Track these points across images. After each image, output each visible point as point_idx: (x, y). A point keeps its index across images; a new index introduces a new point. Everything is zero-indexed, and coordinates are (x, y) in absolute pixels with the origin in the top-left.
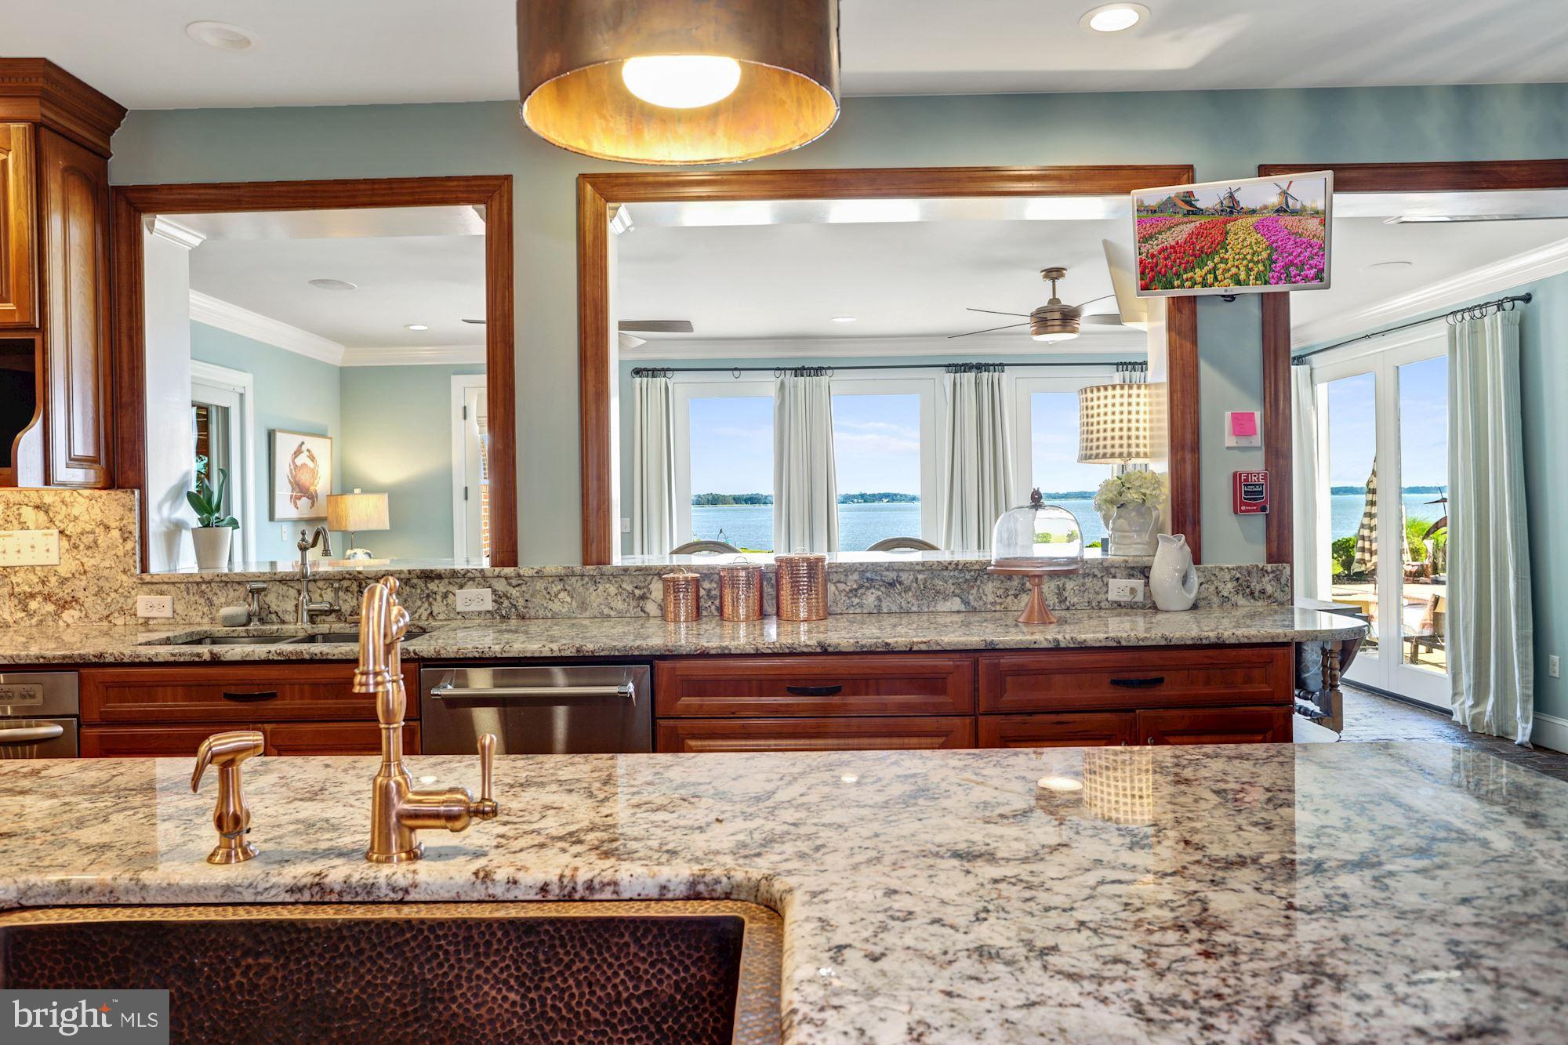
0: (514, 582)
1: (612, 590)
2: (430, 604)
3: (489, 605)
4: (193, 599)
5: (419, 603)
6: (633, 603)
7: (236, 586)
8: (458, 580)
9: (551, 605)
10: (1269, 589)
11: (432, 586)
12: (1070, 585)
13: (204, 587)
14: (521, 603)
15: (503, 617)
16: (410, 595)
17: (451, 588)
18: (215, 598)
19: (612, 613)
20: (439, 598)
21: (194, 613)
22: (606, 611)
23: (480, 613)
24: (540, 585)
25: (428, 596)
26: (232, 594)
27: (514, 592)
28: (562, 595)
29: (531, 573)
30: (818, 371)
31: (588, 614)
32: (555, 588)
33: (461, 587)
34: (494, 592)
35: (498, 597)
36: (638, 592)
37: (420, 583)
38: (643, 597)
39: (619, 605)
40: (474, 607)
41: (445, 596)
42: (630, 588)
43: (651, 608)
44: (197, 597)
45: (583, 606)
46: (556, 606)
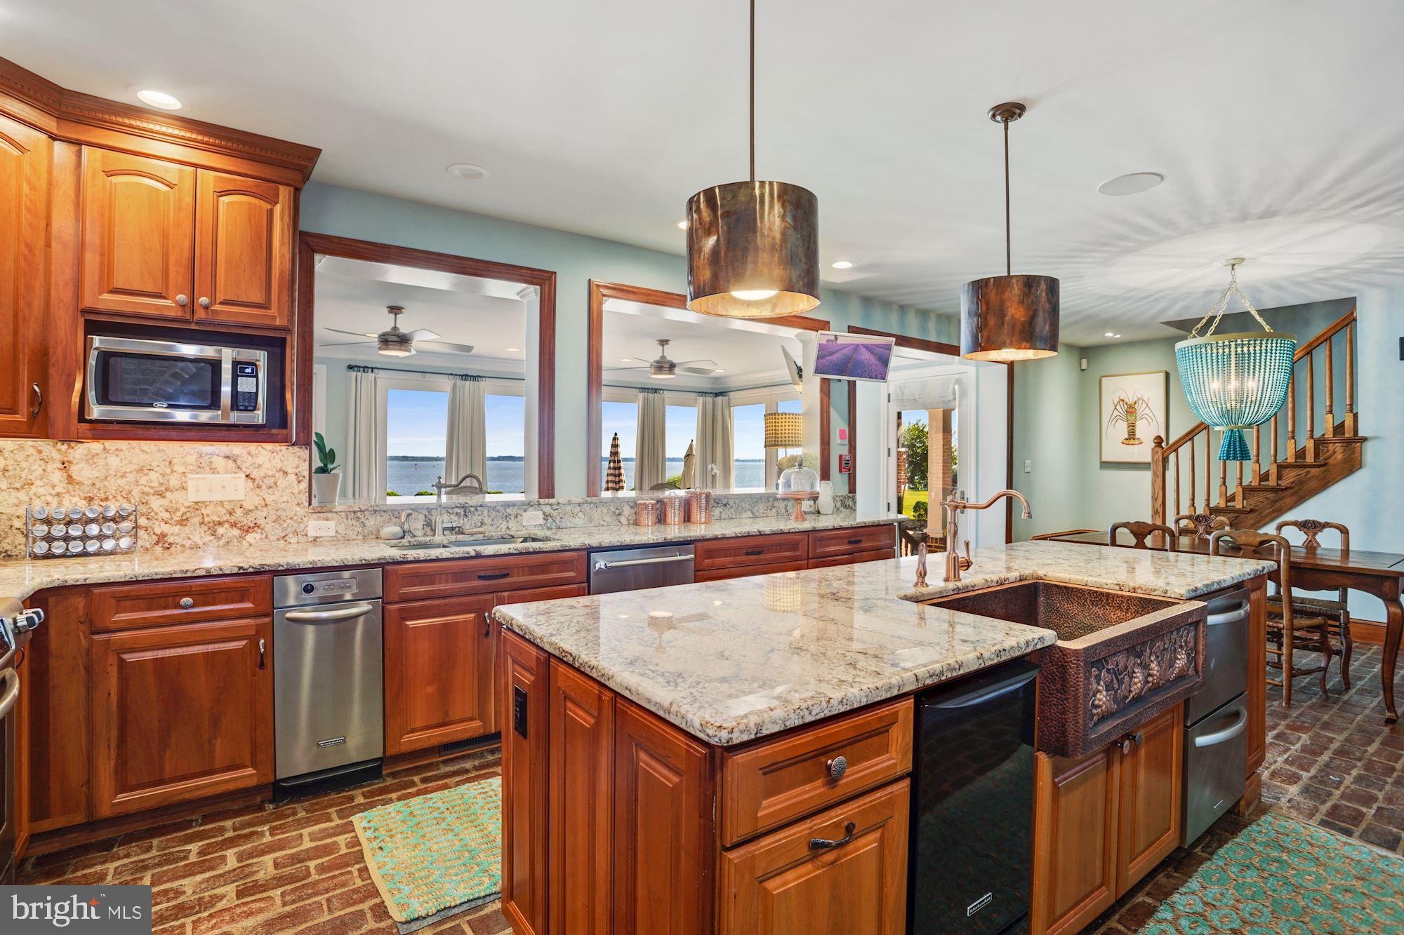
0: (555, 507)
1: (605, 511)
2: (507, 521)
3: (541, 521)
4: (350, 522)
5: (501, 521)
6: (615, 518)
7: (382, 513)
8: (524, 507)
9: (574, 520)
10: (851, 505)
11: (509, 511)
12: (789, 504)
13: (359, 514)
14: (558, 519)
15: (548, 528)
16: (496, 517)
17: (520, 512)
18: (367, 522)
19: (605, 524)
20: (512, 518)
21: (351, 533)
22: (602, 522)
23: (535, 526)
24: (568, 508)
25: (506, 517)
26: (379, 518)
27: (554, 513)
28: (580, 514)
29: (565, 502)
30: (476, 378)
31: (592, 524)
32: (576, 511)
33: (525, 511)
34: (544, 513)
35: (546, 517)
36: (617, 512)
37: (502, 509)
38: (619, 514)
39: (608, 519)
40: (533, 523)
41: (516, 517)
42: (613, 509)
43: (623, 520)
44: (354, 521)
45: (590, 520)
46: (576, 520)
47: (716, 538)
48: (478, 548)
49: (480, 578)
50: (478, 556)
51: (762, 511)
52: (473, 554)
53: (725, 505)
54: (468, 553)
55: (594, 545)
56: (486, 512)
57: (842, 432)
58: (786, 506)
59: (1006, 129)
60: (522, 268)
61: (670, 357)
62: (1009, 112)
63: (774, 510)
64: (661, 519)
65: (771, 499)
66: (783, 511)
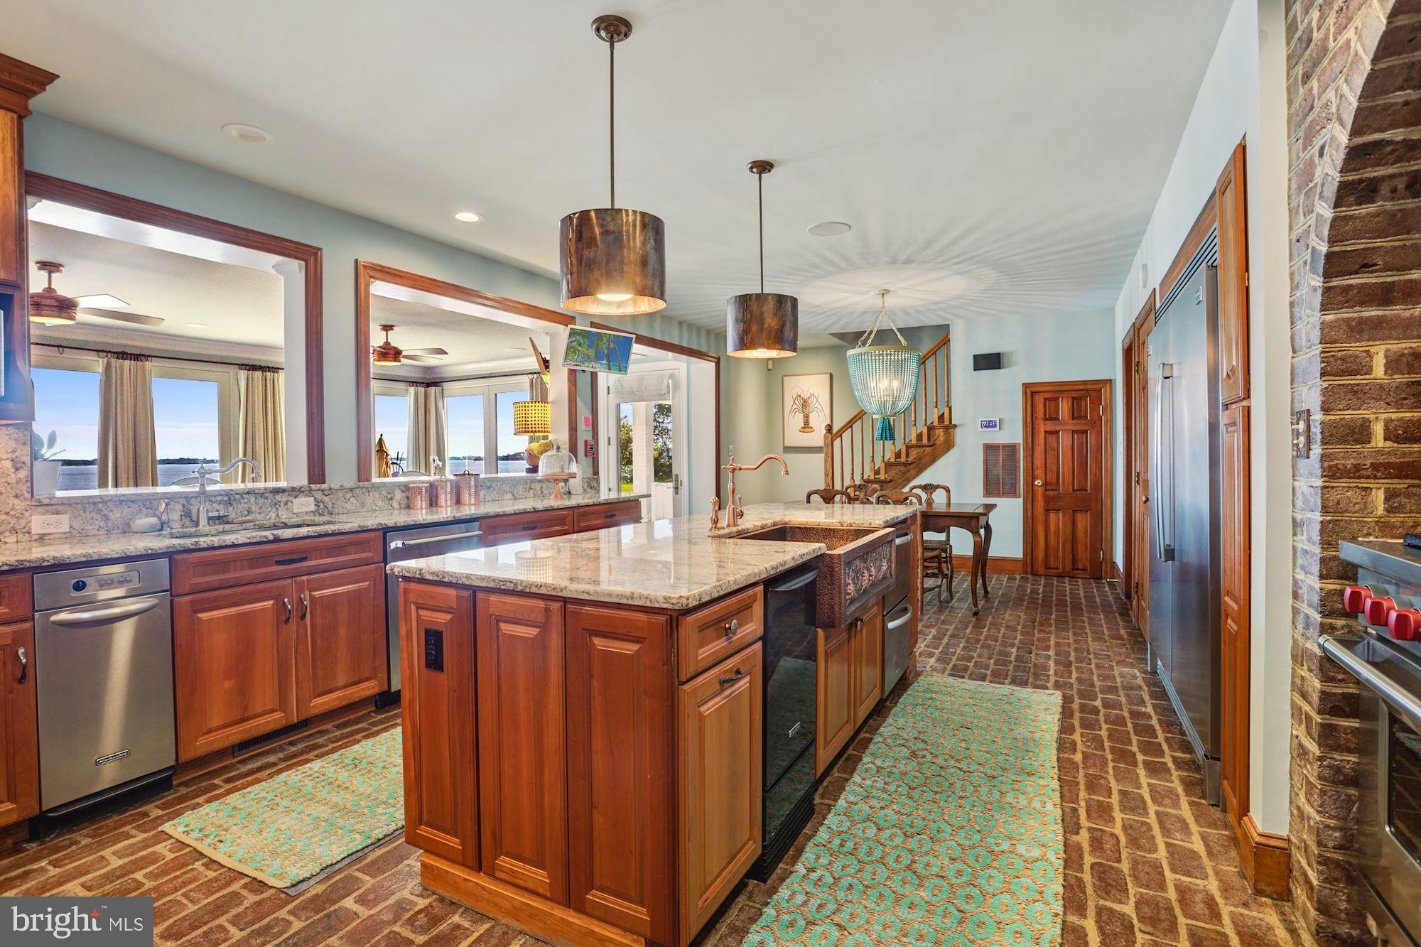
0: (326, 493)
1: (375, 494)
2: (277, 509)
3: (313, 508)
4: (89, 516)
5: (270, 509)
6: (387, 502)
7: (131, 504)
8: (294, 493)
9: (346, 506)
10: (596, 484)
11: (278, 497)
13: (100, 506)
14: (330, 505)
15: (320, 514)
16: (264, 504)
17: (290, 498)
18: (110, 514)
19: (377, 508)
20: (282, 505)
21: (91, 528)
22: (374, 507)
23: (307, 513)
24: (340, 493)
25: (276, 504)
26: (126, 510)
27: (326, 499)
28: (352, 499)
29: (337, 487)
31: (365, 509)
32: (348, 496)
33: (296, 497)
34: (315, 499)
35: (317, 503)
36: (389, 496)
37: (270, 496)
38: (391, 499)
39: (380, 503)
40: (305, 509)
41: (286, 503)
42: (385, 494)
43: (395, 504)
44: (93, 514)
45: (363, 505)
46: (348, 506)
47: (498, 516)
48: (275, 532)
49: (279, 563)
50: (277, 540)
51: (521, 493)
52: (271, 537)
53: (489, 488)
54: (265, 537)
55: (390, 525)
56: (253, 500)
57: (586, 419)
58: (542, 488)
59: (760, 180)
60: (286, 240)
61: (394, 343)
62: (763, 167)
63: (531, 492)
64: (433, 502)
65: (529, 482)
66: (539, 492)
